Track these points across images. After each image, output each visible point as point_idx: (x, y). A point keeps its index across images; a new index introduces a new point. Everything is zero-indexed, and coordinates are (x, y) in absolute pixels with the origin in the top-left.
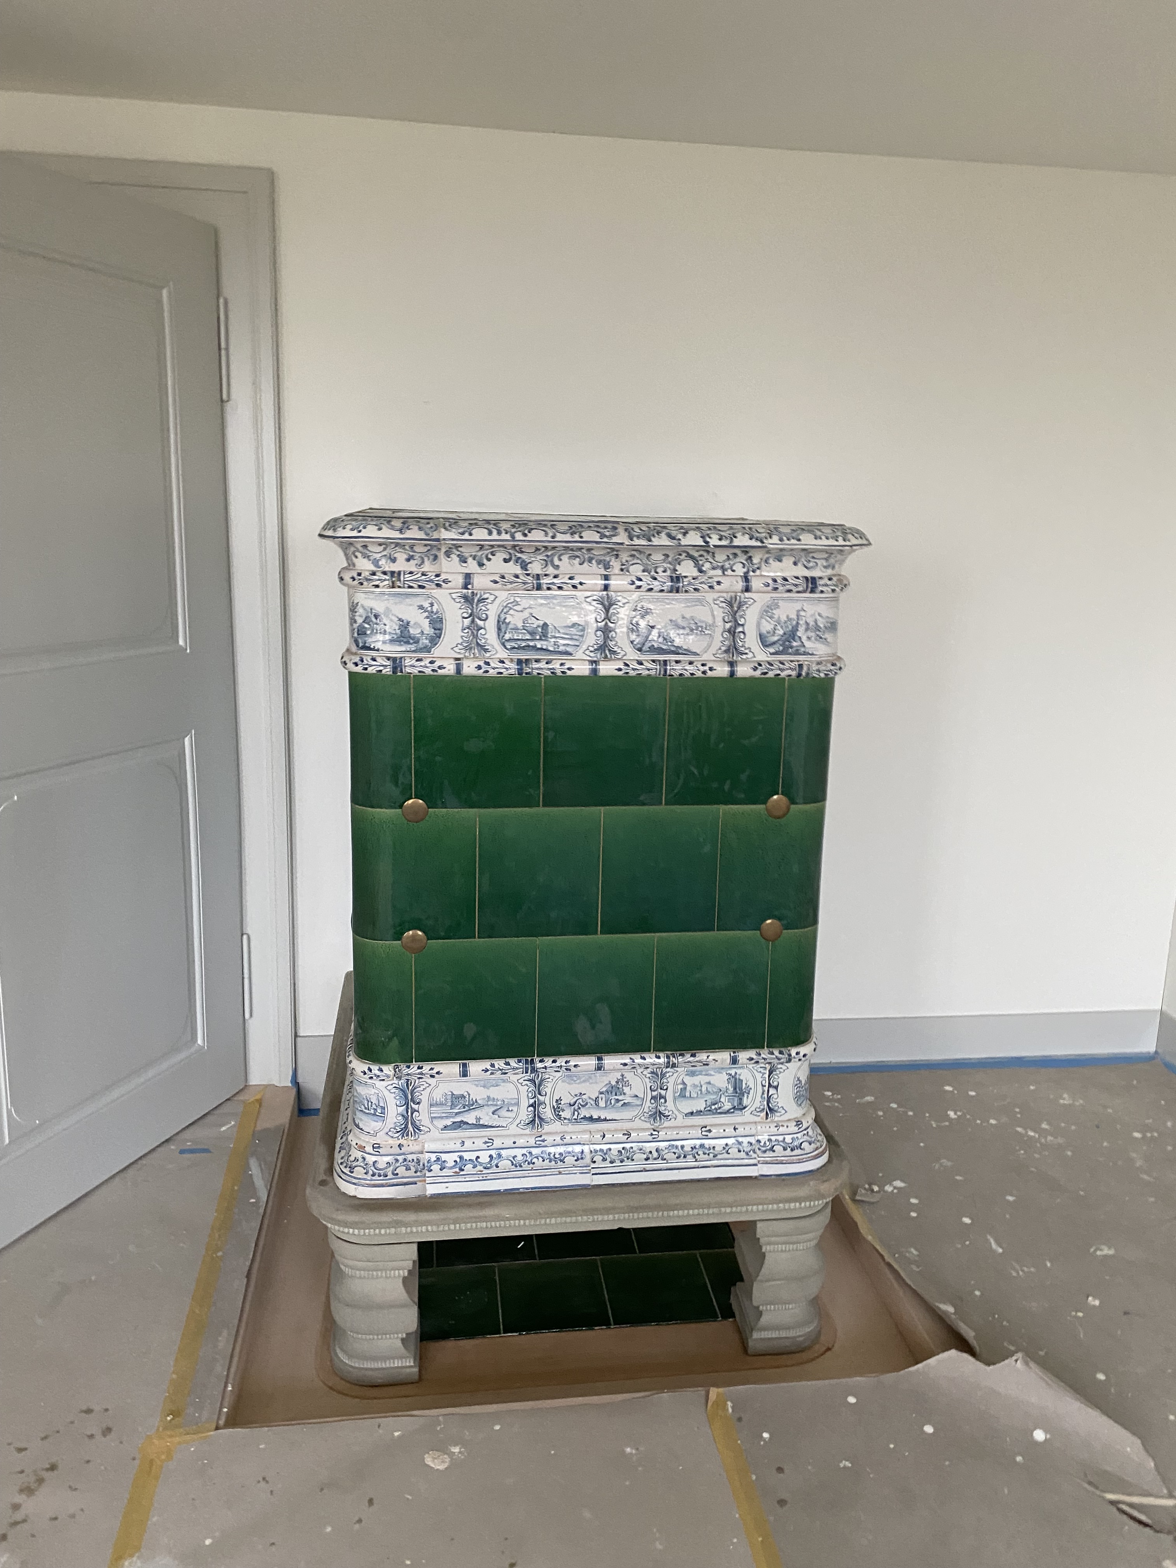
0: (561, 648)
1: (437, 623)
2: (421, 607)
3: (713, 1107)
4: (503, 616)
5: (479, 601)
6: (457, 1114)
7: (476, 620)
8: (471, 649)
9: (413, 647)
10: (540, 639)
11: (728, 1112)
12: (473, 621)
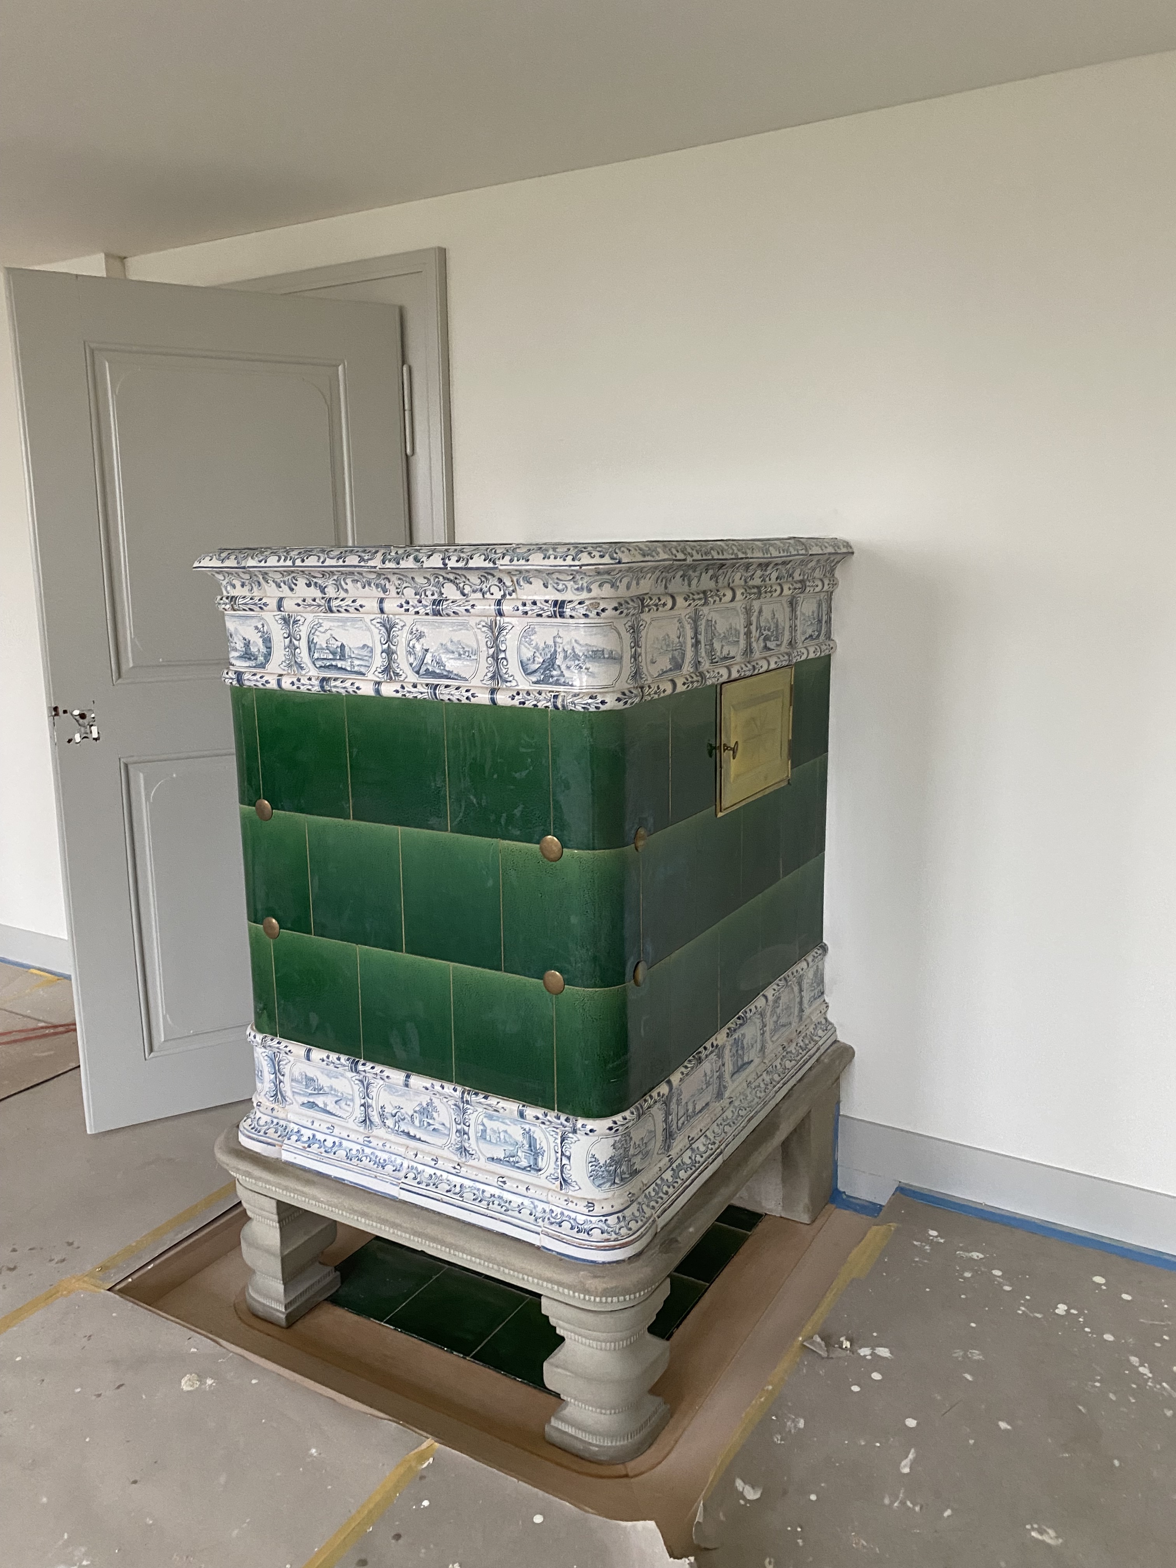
0: (356, 669)
1: (267, 641)
2: (256, 628)
3: (512, 1159)
4: (311, 637)
5: (294, 622)
6: (310, 1094)
7: (293, 640)
8: (291, 666)
9: (253, 663)
10: (340, 659)
11: (524, 1169)
12: (291, 641)
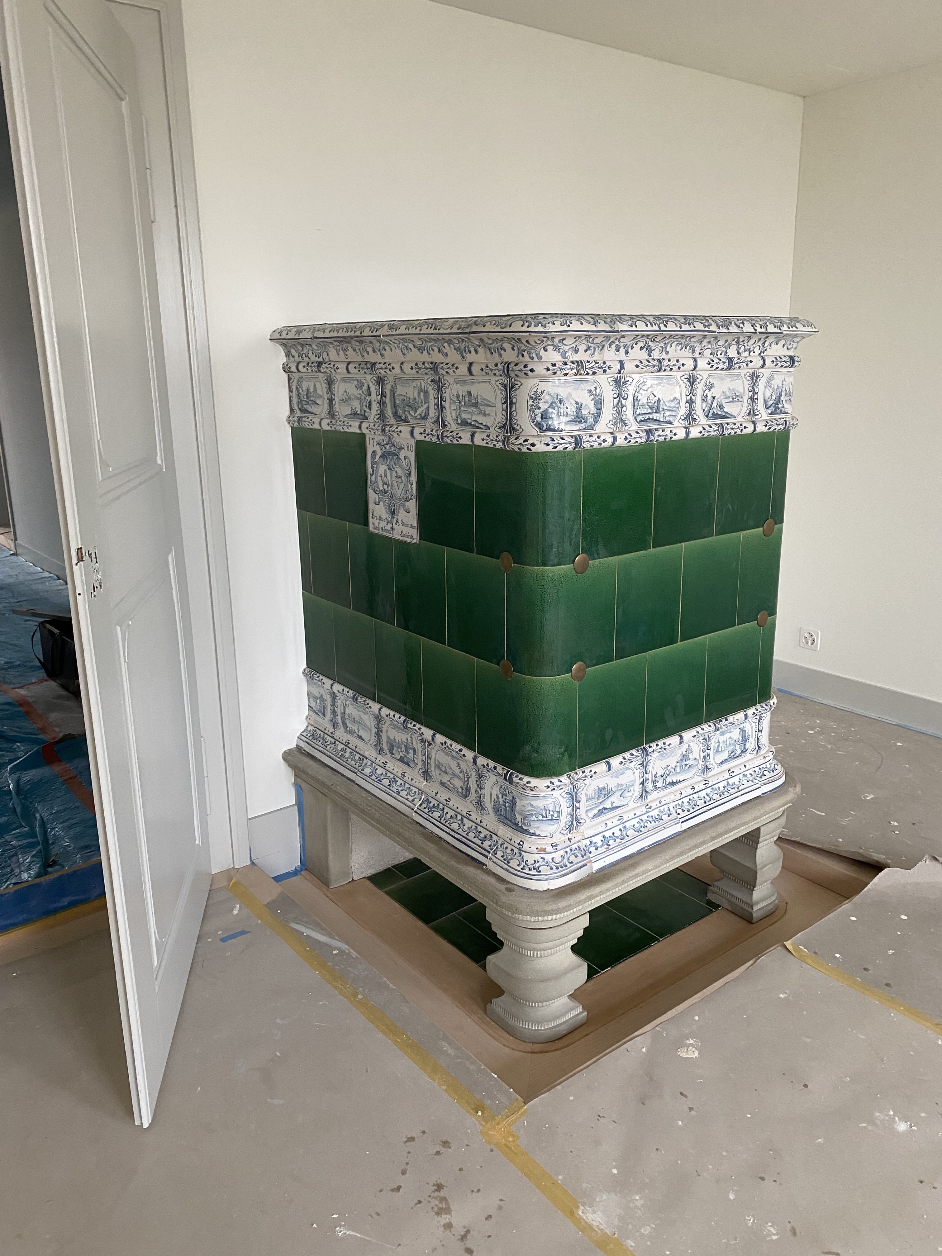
0: (667, 419)
1: (598, 403)
2: (590, 391)
3: (732, 755)
4: (636, 395)
5: (623, 383)
6: (601, 803)
7: (622, 399)
8: (617, 424)
9: (583, 426)
10: (656, 412)
11: (739, 756)
12: (619, 401)
